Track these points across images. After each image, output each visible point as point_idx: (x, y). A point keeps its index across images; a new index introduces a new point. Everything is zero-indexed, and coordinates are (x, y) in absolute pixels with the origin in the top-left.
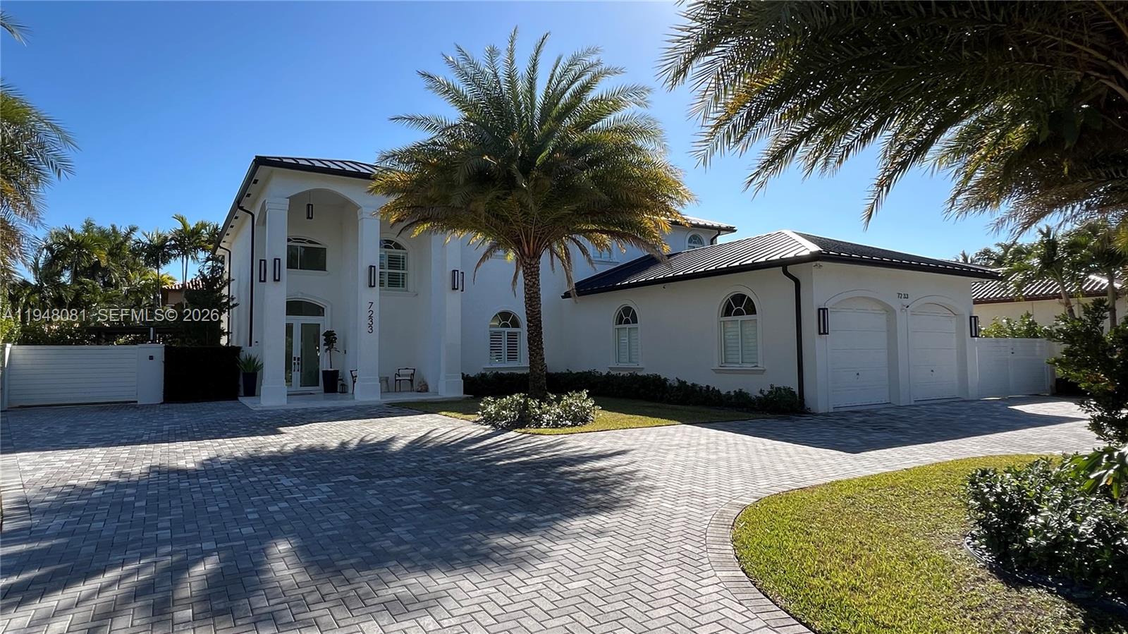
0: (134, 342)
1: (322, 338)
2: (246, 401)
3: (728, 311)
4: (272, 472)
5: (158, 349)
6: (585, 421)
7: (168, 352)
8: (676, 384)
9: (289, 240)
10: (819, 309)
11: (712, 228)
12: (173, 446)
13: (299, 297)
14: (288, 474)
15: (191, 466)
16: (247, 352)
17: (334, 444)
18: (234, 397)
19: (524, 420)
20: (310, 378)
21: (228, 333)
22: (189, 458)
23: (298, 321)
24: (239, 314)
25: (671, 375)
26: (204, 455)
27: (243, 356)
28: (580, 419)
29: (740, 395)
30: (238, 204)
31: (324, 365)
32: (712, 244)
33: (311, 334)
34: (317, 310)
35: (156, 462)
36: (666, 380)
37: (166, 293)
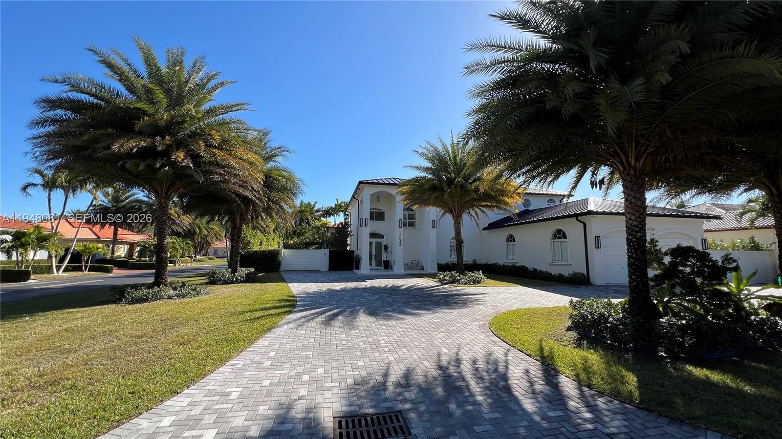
0: (318, 248)
1: (383, 247)
2: (355, 271)
3: (555, 237)
4: (362, 292)
5: (327, 251)
6: (479, 282)
7: (330, 252)
8: (532, 270)
9: (371, 209)
10: (596, 237)
11: (560, 195)
12: (334, 284)
13: (375, 231)
14: (366, 292)
15: (339, 289)
16: (356, 252)
17: (383, 286)
18: (352, 269)
19: (453, 281)
20: (379, 264)
21: (350, 245)
22: (338, 287)
23: (374, 241)
24: (354, 238)
25: (530, 266)
26: (343, 286)
27: (355, 254)
28: (477, 282)
29: (561, 276)
30: (353, 197)
31: (384, 258)
32: (561, 203)
33: (379, 245)
34: (382, 237)
35: (329, 287)
36: (527, 268)
37: (328, 228)
